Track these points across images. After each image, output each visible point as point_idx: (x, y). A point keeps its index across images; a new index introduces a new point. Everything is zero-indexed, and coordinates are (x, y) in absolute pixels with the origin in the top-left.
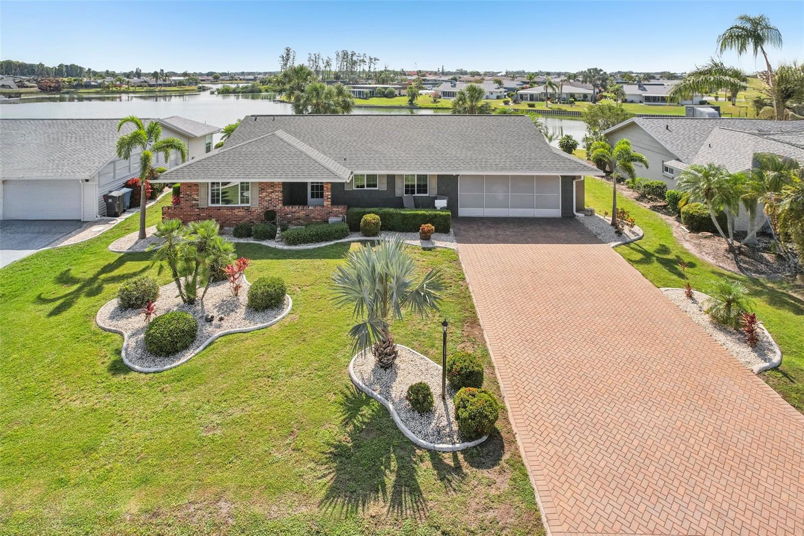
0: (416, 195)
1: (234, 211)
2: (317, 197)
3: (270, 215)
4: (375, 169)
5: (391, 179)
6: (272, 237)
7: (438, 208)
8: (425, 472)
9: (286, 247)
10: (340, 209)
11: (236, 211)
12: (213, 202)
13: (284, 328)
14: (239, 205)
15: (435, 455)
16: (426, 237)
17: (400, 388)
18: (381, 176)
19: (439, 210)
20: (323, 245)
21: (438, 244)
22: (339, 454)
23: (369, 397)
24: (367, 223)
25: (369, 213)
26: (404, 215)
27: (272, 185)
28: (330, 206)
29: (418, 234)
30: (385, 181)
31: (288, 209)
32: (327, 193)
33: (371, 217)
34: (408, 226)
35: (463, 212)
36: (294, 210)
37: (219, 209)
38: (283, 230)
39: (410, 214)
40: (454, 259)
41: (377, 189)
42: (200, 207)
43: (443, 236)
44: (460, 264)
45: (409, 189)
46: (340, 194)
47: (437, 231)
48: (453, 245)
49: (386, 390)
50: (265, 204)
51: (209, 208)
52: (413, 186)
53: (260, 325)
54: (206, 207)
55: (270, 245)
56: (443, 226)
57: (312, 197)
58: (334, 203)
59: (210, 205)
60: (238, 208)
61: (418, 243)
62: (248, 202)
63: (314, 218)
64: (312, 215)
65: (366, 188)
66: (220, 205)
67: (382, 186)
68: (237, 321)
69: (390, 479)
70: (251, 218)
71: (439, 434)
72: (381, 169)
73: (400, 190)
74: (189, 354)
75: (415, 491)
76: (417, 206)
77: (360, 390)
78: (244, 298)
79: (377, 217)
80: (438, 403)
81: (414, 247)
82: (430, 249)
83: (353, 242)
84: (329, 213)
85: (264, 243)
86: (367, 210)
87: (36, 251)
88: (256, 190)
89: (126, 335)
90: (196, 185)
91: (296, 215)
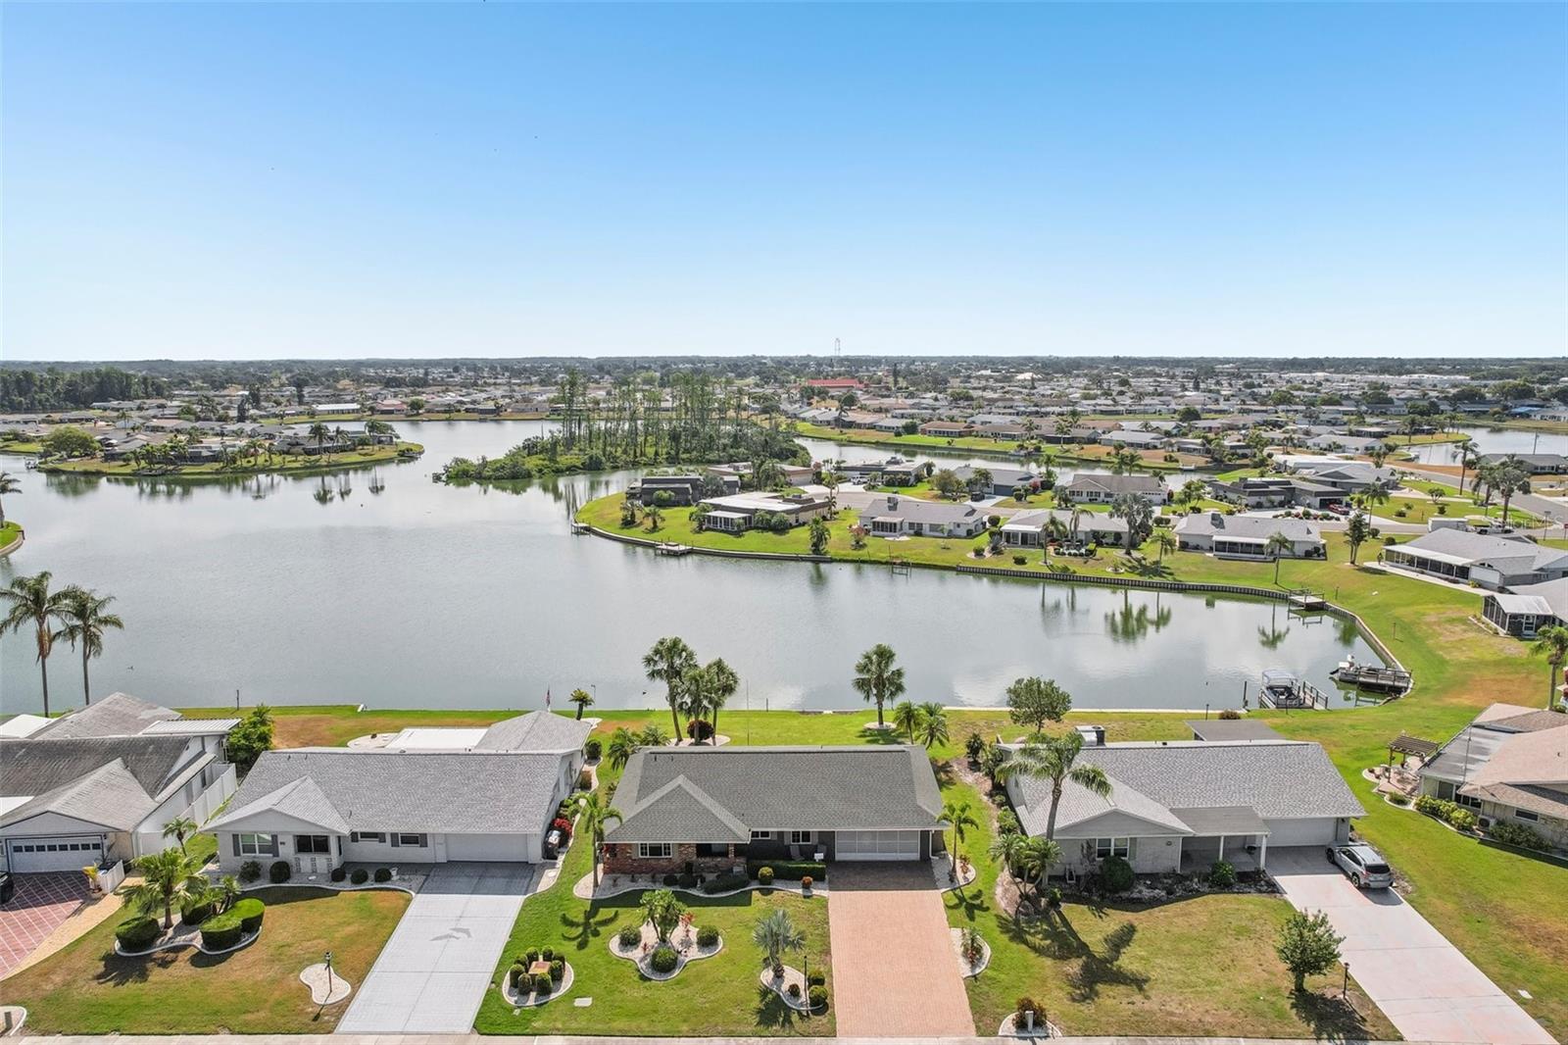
0: (801, 843)
1: (659, 861)
3: (689, 867)
4: (768, 826)
5: (781, 834)
6: (694, 886)
7: (817, 861)
8: (795, 1017)
9: (707, 896)
10: (742, 860)
11: (661, 862)
12: (642, 854)
14: (663, 856)
15: (799, 1012)
16: (806, 886)
17: (785, 987)
18: (772, 832)
19: (817, 863)
20: (732, 893)
21: (815, 892)
23: (772, 990)
24: (763, 876)
25: (764, 865)
26: (791, 867)
27: (689, 845)
28: (734, 857)
29: (800, 884)
30: (776, 835)
31: (702, 862)
32: (732, 852)
33: (766, 871)
34: (792, 876)
35: (839, 856)
36: (705, 860)
37: (648, 859)
38: (702, 882)
39: (795, 866)
40: (824, 904)
41: (769, 840)
42: (632, 858)
43: (820, 885)
44: (827, 911)
45: (795, 839)
46: (740, 850)
47: (815, 881)
48: (825, 893)
49: (779, 988)
50: (683, 857)
51: (639, 859)
52: (798, 836)
53: (708, 955)
54: (637, 858)
55: (694, 893)
56: (819, 876)
58: (737, 858)
59: (641, 857)
60: (663, 859)
61: (800, 891)
62: (669, 854)
63: (722, 867)
64: (720, 865)
65: (760, 838)
66: (648, 856)
67: (773, 836)
69: (781, 1019)
70: (676, 868)
71: (801, 1004)
72: (772, 827)
73: (788, 844)
75: (790, 1022)
76: (801, 855)
77: (768, 987)
78: (694, 937)
79: (771, 870)
80: (802, 993)
81: (797, 895)
82: (808, 897)
83: (753, 890)
84: (733, 864)
85: (688, 891)
86: (763, 862)
87: (525, 897)
88: (676, 847)
89: (637, 961)
90: (630, 844)
91: (708, 865)
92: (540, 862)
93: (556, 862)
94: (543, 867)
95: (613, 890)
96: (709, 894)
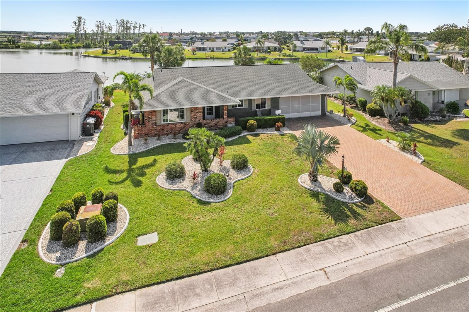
0: (261, 109)
1: (176, 125)
2: (210, 114)
3: (200, 125)
5: (250, 101)
7: (278, 115)
10: (232, 119)
11: (178, 125)
12: (164, 121)
14: (179, 121)
16: (278, 129)
18: (245, 100)
20: (234, 138)
21: (285, 132)
25: (251, 119)
26: (266, 119)
27: (197, 109)
28: (227, 118)
29: (274, 128)
30: (247, 102)
31: (206, 121)
32: (226, 111)
33: (252, 122)
37: (168, 125)
39: (268, 119)
41: (243, 107)
42: (157, 124)
43: (284, 128)
45: (258, 106)
48: (291, 132)
50: (194, 120)
52: (259, 104)
54: (160, 124)
58: (229, 116)
59: (162, 123)
60: (179, 123)
61: (276, 132)
62: (184, 119)
64: (218, 124)
65: (238, 107)
66: (168, 122)
67: (245, 106)
70: (186, 128)
72: (245, 96)
73: (254, 108)
79: (255, 121)
81: (275, 135)
82: (284, 135)
83: (247, 135)
84: (227, 122)
86: (249, 118)
87: (67, 160)
88: (189, 112)
89: (189, 190)
90: (154, 111)
91: (210, 124)
92: (80, 138)
93: (94, 137)
94: (82, 141)
95: (145, 146)
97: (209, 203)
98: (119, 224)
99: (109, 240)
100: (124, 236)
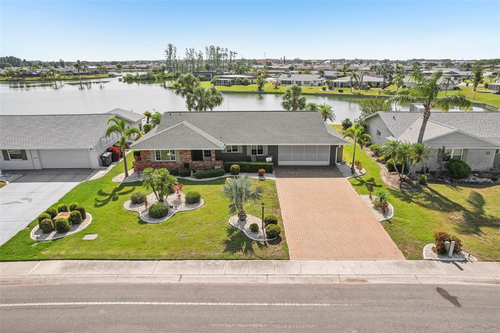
0: (257, 155)
1: (168, 164)
2: (208, 156)
3: (186, 165)
4: (236, 143)
5: (245, 147)
6: (189, 175)
7: (268, 162)
8: (255, 246)
9: (196, 180)
10: (220, 162)
11: (169, 164)
12: (157, 159)
13: (201, 209)
14: (171, 161)
15: (258, 243)
16: (261, 175)
17: (247, 226)
18: (239, 146)
19: (268, 163)
20: (213, 179)
21: (266, 178)
22: (227, 242)
23: (236, 229)
24: (233, 169)
25: (234, 164)
26: (251, 165)
27: (186, 151)
28: (215, 161)
29: (257, 174)
30: (241, 148)
31: (195, 162)
32: (213, 155)
33: (235, 166)
34: (252, 170)
35: (280, 163)
36: (197, 163)
37: (161, 163)
38: (194, 172)
39: (254, 165)
40: (274, 184)
41: (238, 152)
42: (152, 162)
43: (270, 175)
44: (275, 186)
45: (254, 152)
46: (219, 155)
47: (266, 172)
48: (274, 179)
49: (243, 227)
50: (183, 160)
51: (156, 162)
52: (256, 150)
53: (192, 209)
54: (154, 162)
55: (189, 179)
56: (269, 170)
57: (205, 156)
58: (217, 159)
60: (170, 162)
61: (257, 177)
62: (174, 159)
63: (208, 166)
64: (207, 165)
65: (232, 152)
66: (161, 161)
67: (240, 151)
68: (182, 207)
69: (244, 248)
70: (177, 167)
71: (260, 237)
72: (239, 143)
73: (249, 153)
74: (167, 218)
75: (252, 250)
76: (258, 161)
77: (233, 227)
78: (183, 199)
79: (238, 166)
80: (260, 230)
81: (255, 180)
82: (263, 180)
83: (227, 177)
84: (215, 164)
85: (186, 178)
86: (233, 163)
87: (80, 183)
88: (178, 153)
89: (140, 213)
90: (148, 151)
91: (199, 165)
92: (99, 168)
93: (109, 167)
94: (98, 170)
95: (137, 178)
96: (198, 178)
97: (146, 223)
98: (80, 226)
99: (68, 234)
100: (79, 233)
